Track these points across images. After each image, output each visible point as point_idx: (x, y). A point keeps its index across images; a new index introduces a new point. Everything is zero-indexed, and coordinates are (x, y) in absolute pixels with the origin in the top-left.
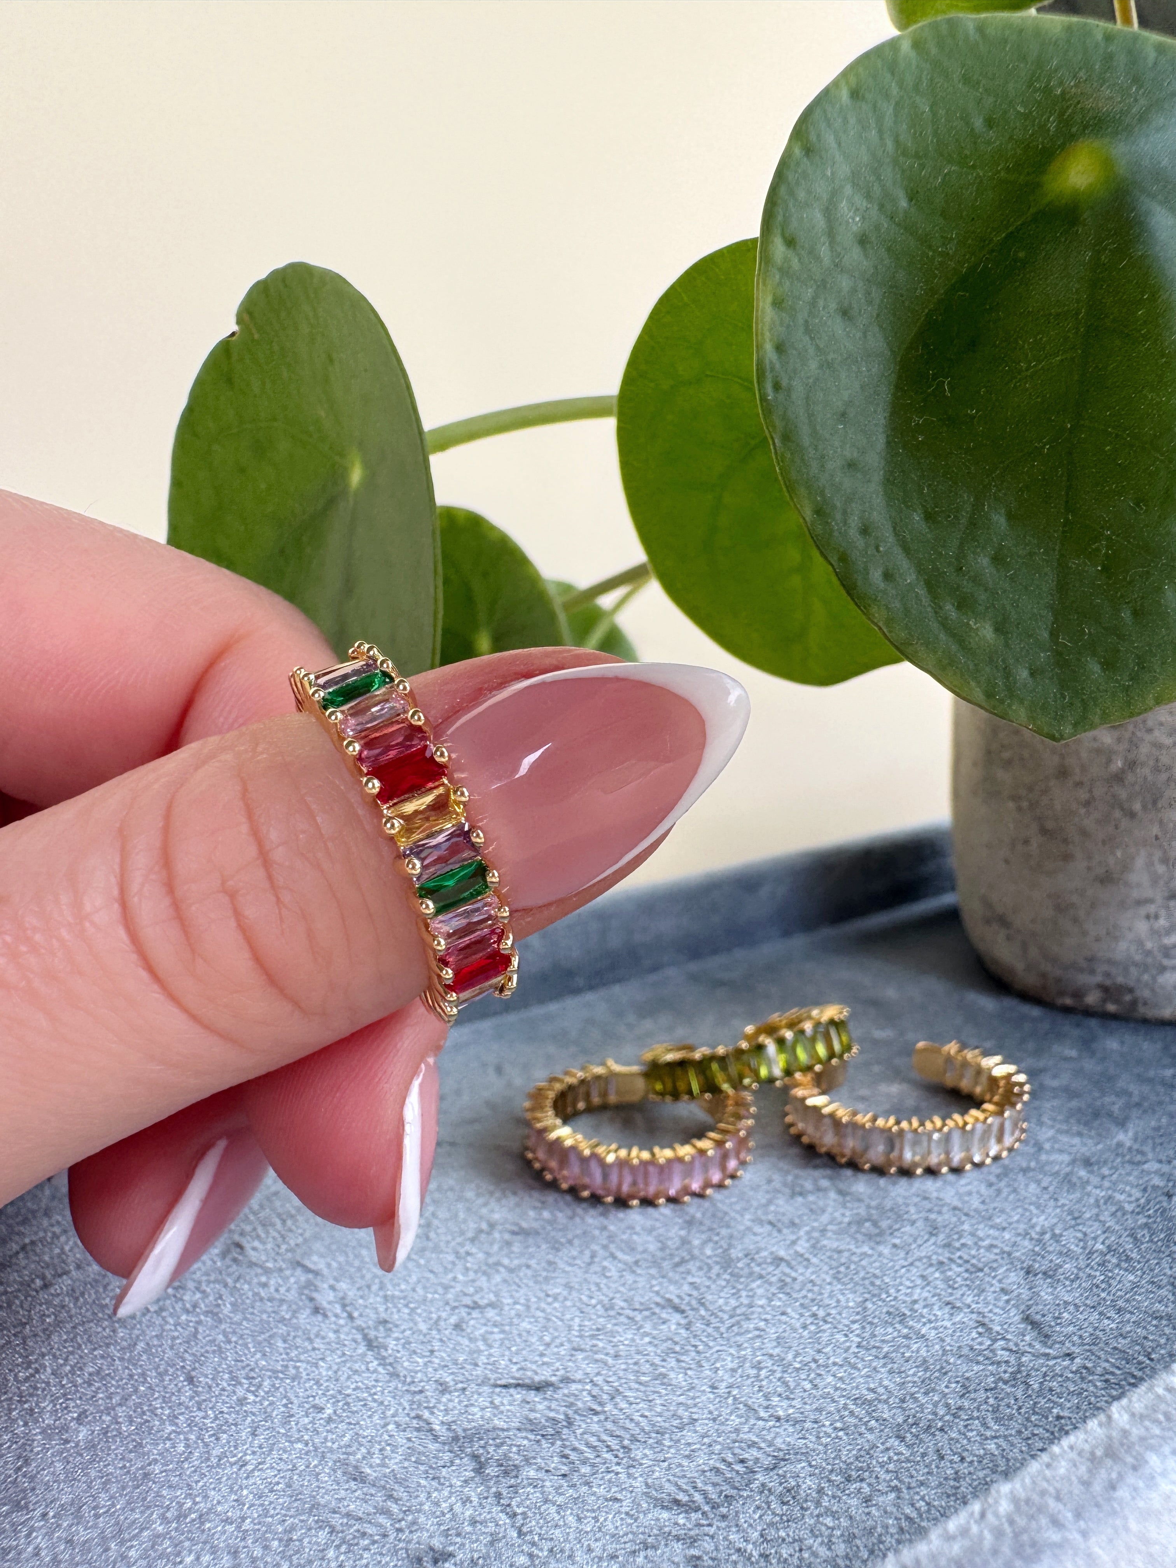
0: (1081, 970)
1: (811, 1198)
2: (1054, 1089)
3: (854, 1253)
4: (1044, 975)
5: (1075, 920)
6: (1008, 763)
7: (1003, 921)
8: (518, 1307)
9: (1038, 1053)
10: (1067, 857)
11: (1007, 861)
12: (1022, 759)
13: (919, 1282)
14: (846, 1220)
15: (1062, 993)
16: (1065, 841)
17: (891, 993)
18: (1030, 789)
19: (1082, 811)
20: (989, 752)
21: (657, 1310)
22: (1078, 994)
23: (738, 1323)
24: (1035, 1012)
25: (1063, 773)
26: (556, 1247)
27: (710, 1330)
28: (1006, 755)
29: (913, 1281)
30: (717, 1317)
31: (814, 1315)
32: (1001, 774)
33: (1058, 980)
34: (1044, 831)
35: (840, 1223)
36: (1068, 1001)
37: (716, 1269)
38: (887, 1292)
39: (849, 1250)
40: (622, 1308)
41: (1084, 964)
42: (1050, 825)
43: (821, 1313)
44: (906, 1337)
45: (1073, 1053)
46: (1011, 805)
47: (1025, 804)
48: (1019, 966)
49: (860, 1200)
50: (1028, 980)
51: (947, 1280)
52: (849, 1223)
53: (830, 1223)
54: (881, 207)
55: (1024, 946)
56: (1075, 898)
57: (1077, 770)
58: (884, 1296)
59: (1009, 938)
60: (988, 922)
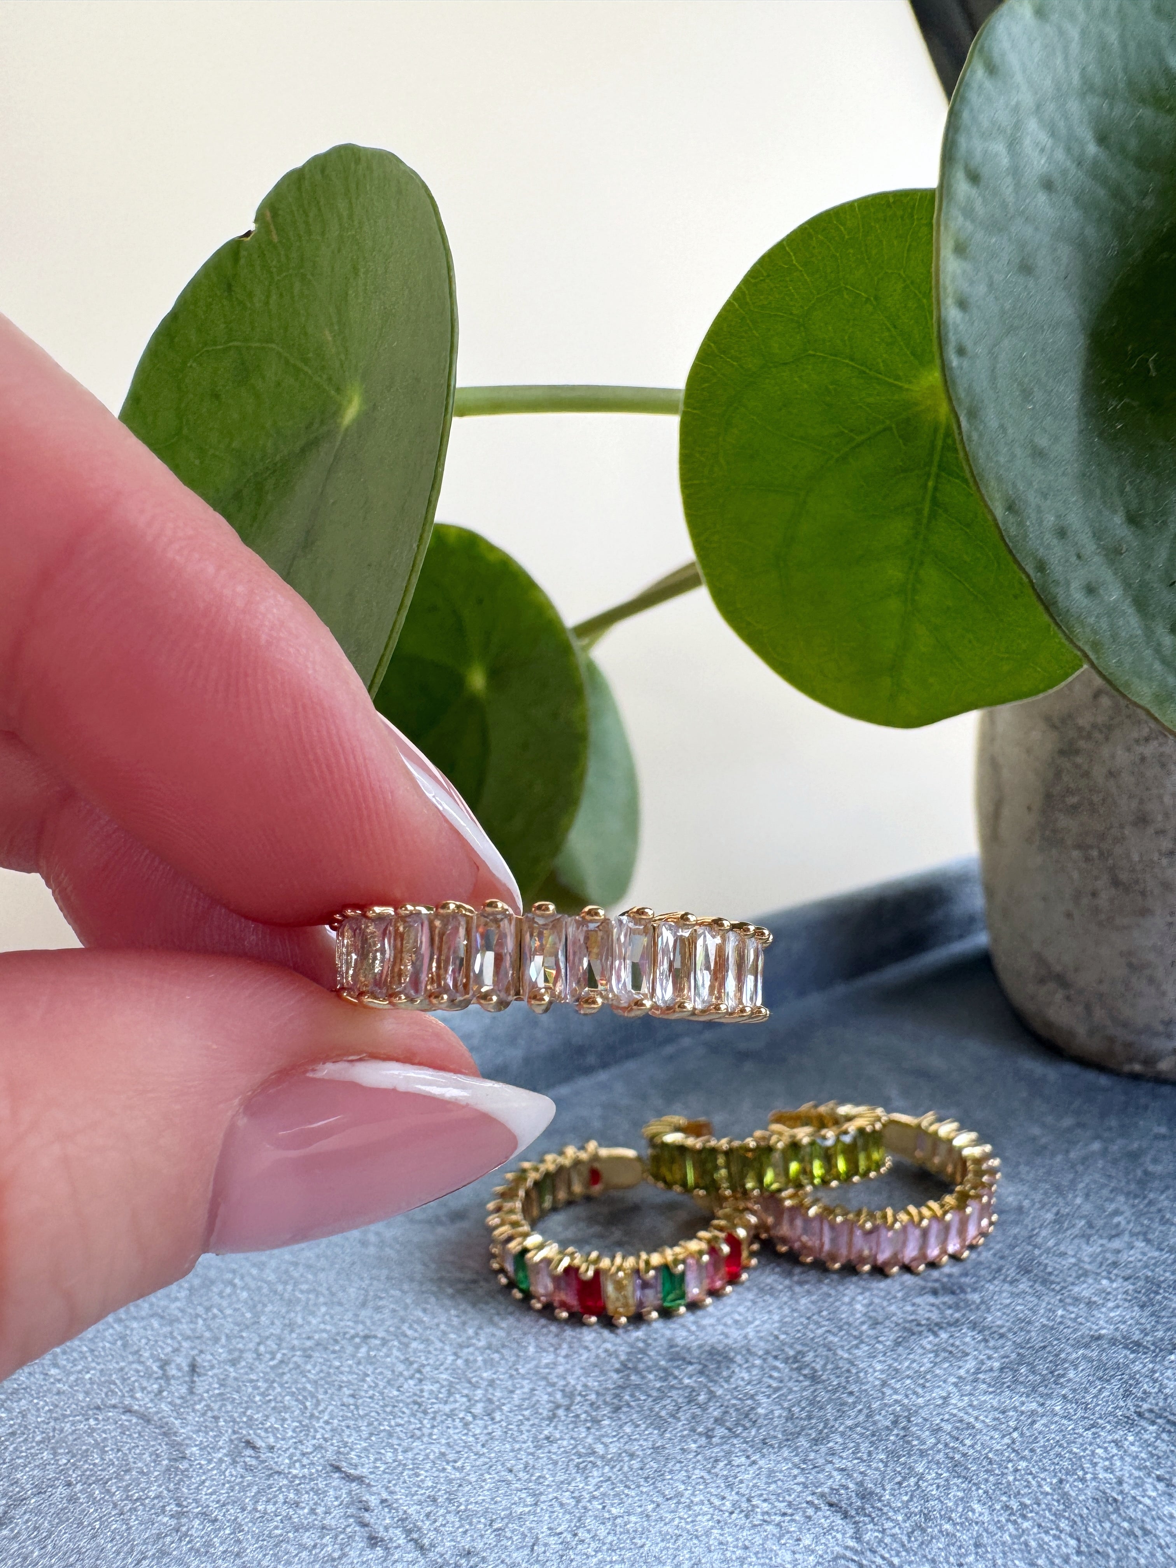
0: (1156, 1034)
1: (944, 1335)
2: (1161, 1178)
3: (1022, 1413)
4: (1112, 1040)
5: (1151, 980)
6: (1074, 810)
7: (1062, 981)
8: (633, 1519)
9: (1124, 1131)
10: (1145, 912)
11: (1069, 915)
12: (1091, 803)
13: (1115, 1451)
14: (997, 1365)
15: (1131, 1060)
16: (1143, 893)
17: (936, 1062)
18: (1102, 837)
19: (1165, 861)
20: (1048, 796)
21: (810, 1511)
22: (1150, 1061)
23: (918, 1527)
24: (1104, 1080)
25: (1142, 820)
26: (660, 1424)
27: (887, 1540)
28: (1073, 800)
29: (1106, 1449)
30: (888, 1519)
31: (1006, 1507)
32: (1064, 821)
33: (1128, 1045)
34: (1116, 882)
35: (991, 1370)
36: (1137, 1067)
37: (864, 1447)
38: (1083, 1469)
39: (1015, 1409)
40: (767, 1513)
41: (1161, 1028)
42: (1124, 876)
43: (1015, 1505)
44: (1130, 1534)
45: (1163, 1130)
46: (1076, 854)
47: (1095, 853)
48: (1081, 1031)
49: (1002, 1336)
50: (1092, 1045)
51: (1147, 1444)
52: (1002, 1369)
53: (978, 1371)
54: (1068, 150)
55: (1088, 1008)
56: (1151, 957)
57: (1160, 818)
58: (1080, 1473)
59: (1068, 998)
60: (1042, 981)
